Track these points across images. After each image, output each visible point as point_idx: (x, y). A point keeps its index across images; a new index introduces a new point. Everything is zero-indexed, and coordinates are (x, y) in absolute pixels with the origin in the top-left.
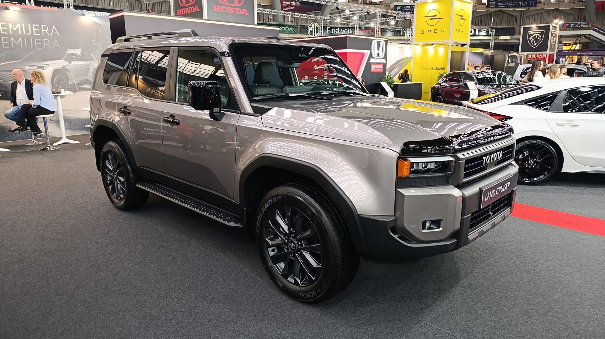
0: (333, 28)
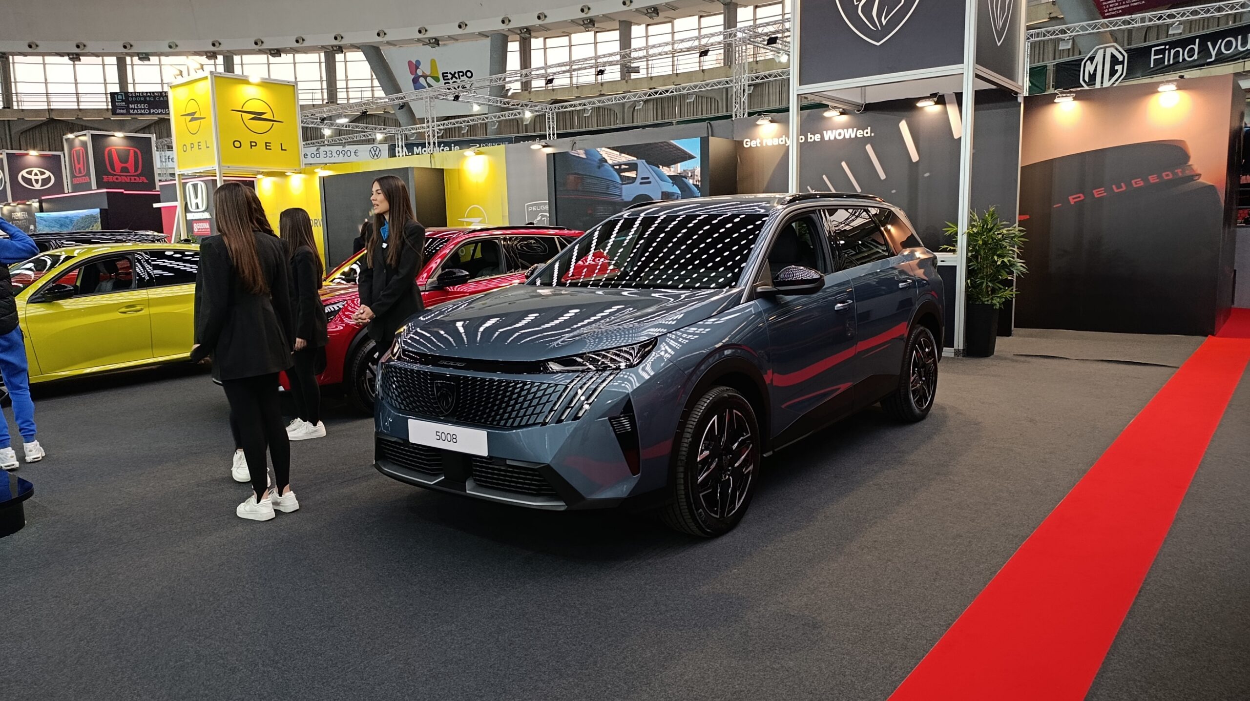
0: (1173, 45)
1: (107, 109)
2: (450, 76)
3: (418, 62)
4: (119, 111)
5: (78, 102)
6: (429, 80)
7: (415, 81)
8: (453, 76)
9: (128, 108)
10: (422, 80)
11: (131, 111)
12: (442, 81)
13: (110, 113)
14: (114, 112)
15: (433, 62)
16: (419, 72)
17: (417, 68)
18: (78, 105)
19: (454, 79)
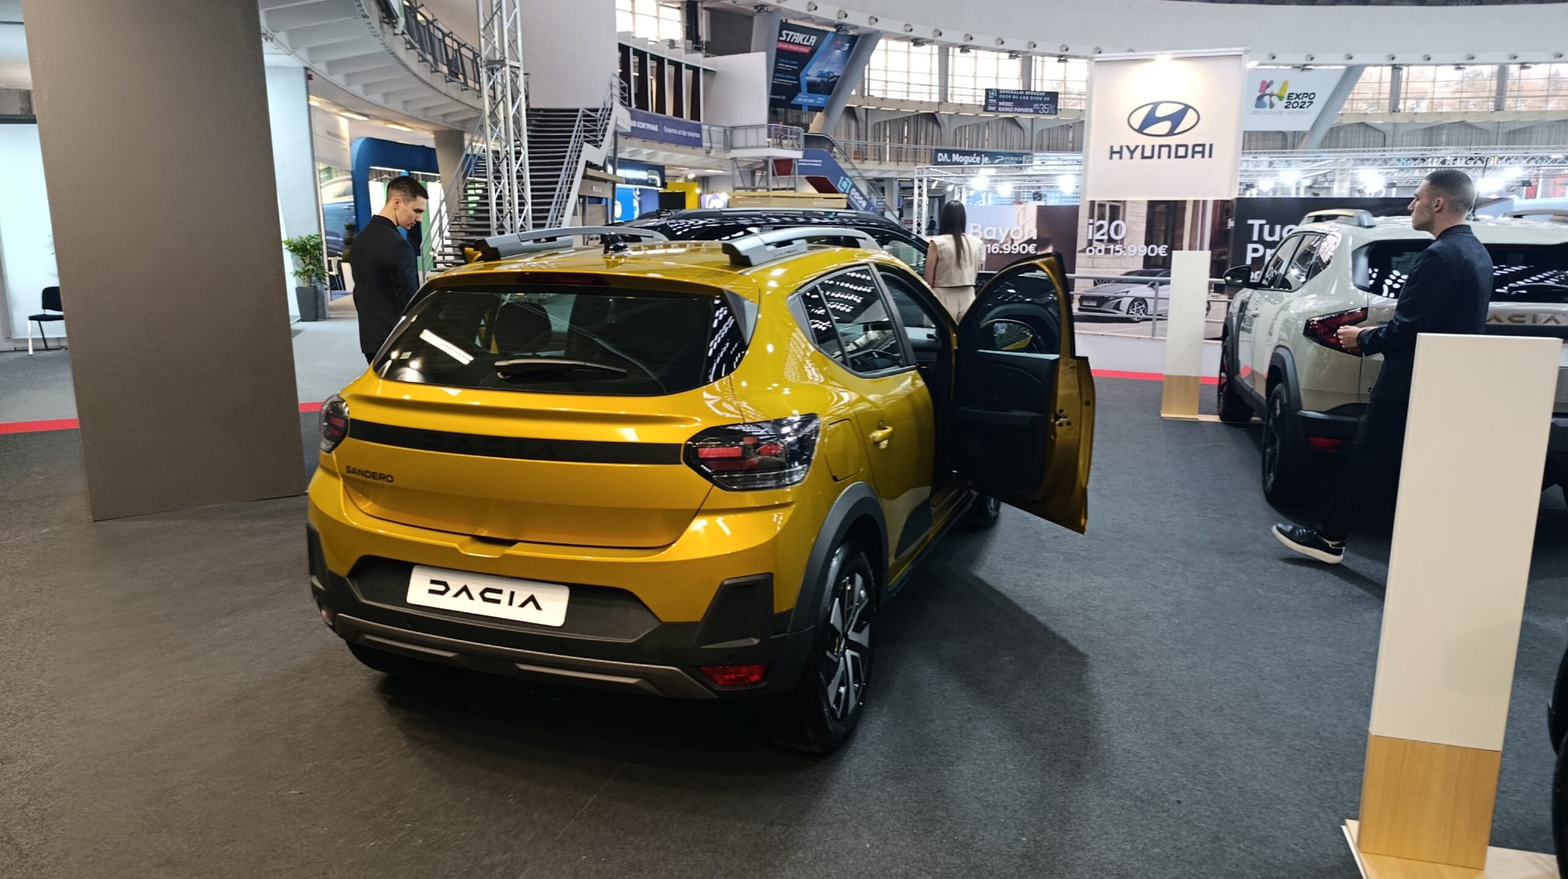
1: (981, 106)
2: (1295, 96)
3: (1271, 82)
4: (990, 108)
5: (908, 92)
6: (1275, 99)
7: (1260, 98)
8: (1298, 96)
9: (997, 106)
10: (1266, 99)
11: (1000, 109)
12: (1285, 100)
13: (982, 109)
14: (986, 109)
15: (1286, 83)
16: (1268, 91)
17: (1268, 86)
18: (908, 96)
19: (1297, 100)
